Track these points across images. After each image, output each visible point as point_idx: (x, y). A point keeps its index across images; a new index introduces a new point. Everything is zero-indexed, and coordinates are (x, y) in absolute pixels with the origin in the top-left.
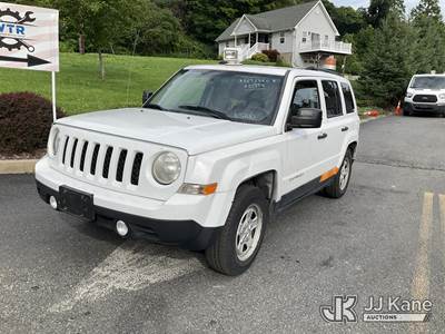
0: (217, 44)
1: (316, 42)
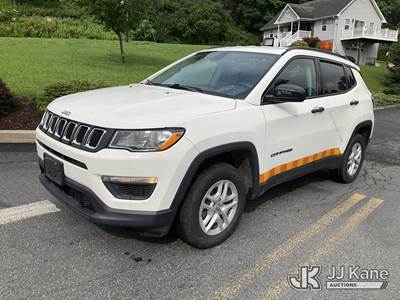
0: (262, 32)
1: (359, 29)
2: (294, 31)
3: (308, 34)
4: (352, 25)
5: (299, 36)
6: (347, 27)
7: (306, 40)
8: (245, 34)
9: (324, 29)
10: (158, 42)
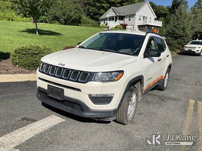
0: (100, 20)
1: (145, 20)
2: (116, 21)
3: (122, 22)
4: (142, 18)
5: (118, 23)
6: (140, 19)
7: (121, 25)
8: (91, 21)
9: (130, 20)
10: (45, 22)
